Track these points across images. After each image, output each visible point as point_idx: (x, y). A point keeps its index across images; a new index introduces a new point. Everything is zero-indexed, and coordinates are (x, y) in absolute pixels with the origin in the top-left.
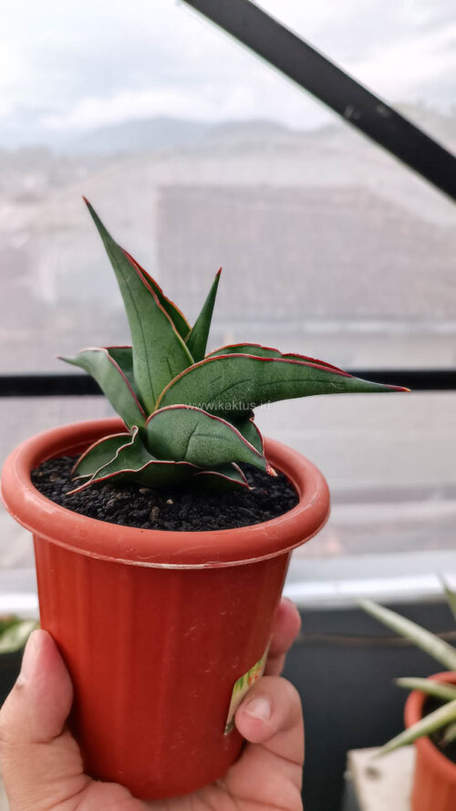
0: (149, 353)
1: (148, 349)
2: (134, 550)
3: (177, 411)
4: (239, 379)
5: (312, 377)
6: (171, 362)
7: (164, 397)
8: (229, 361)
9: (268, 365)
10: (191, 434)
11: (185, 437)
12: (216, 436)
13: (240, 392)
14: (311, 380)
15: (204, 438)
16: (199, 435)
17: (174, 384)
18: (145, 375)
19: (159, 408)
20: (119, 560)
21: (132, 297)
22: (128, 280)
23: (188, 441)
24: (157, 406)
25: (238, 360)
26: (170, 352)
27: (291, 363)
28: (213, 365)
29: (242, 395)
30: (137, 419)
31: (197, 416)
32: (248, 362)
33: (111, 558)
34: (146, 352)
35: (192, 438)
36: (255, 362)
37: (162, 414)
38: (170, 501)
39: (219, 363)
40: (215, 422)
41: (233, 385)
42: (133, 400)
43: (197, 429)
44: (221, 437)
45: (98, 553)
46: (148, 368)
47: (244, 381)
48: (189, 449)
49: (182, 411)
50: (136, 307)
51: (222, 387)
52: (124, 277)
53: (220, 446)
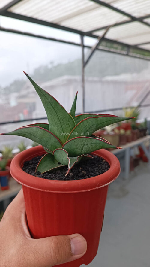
0: (62, 123)
1: (61, 122)
3: (76, 140)
5: (111, 119)
6: (70, 124)
7: (70, 136)
8: (88, 120)
9: (98, 118)
11: (81, 146)
12: (94, 143)
13: (92, 128)
15: (89, 145)
18: (61, 131)
19: (68, 140)
21: (52, 105)
22: (49, 100)
23: (83, 148)
25: (90, 119)
26: (69, 121)
31: (84, 139)
32: (93, 119)
33: (93, 189)
34: (60, 123)
35: (85, 146)
36: (95, 119)
37: (70, 142)
38: (81, 168)
39: (85, 121)
40: (91, 139)
41: (90, 127)
42: (57, 140)
43: (86, 143)
44: (96, 143)
46: (62, 128)
47: (93, 125)
48: (83, 150)
49: (78, 139)
50: (54, 108)
51: (88, 129)
52: (47, 99)
53: (96, 146)
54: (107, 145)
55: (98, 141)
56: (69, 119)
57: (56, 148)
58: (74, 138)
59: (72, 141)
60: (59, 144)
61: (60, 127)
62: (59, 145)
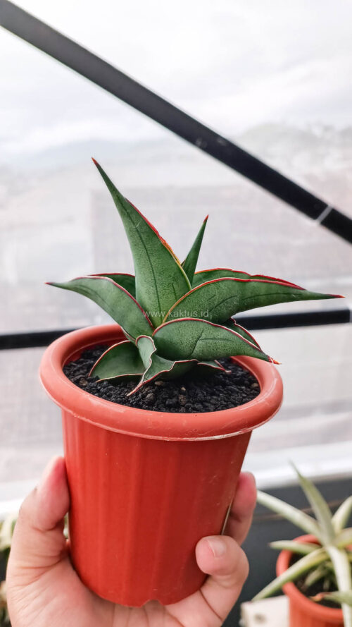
0: (157, 281)
1: (157, 277)
3: (184, 323)
4: (228, 296)
5: (279, 291)
6: (175, 286)
8: (220, 283)
9: (248, 284)
10: (198, 339)
11: (192, 341)
12: (221, 339)
13: (229, 305)
14: (279, 294)
15: (211, 341)
16: (205, 339)
17: (180, 303)
18: (154, 297)
19: (166, 321)
20: (185, 439)
21: (141, 238)
22: (137, 226)
23: (195, 344)
24: (164, 320)
25: (226, 282)
26: (174, 279)
27: (264, 282)
28: (209, 287)
29: (231, 307)
30: (146, 330)
31: (201, 326)
32: (234, 283)
34: (155, 279)
35: (200, 342)
36: (240, 283)
37: (170, 325)
38: (184, 389)
39: (213, 286)
40: (218, 329)
41: (224, 301)
42: (143, 317)
43: (203, 335)
44: (224, 339)
45: (168, 436)
46: (157, 292)
47: (231, 297)
48: (196, 349)
49: (189, 323)
50: (145, 246)
51: (216, 303)
52: (134, 224)
53: (225, 346)
54: (249, 348)
55: (231, 335)
56: (175, 273)
57: (141, 334)
58: (179, 319)
59: (176, 325)
60: (148, 326)
61: (152, 290)
62: (147, 328)
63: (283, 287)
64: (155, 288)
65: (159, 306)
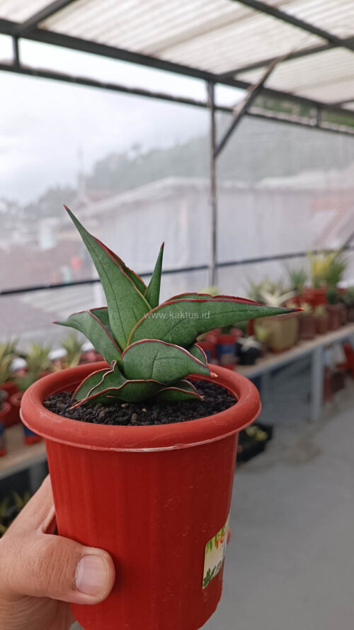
0: (119, 307)
1: (119, 303)
2: (122, 441)
3: (143, 345)
5: (235, 309)
6: (135, 310)
7: (133, 335)
8: (176, 305)
9: (203, 304)
10: (155, 359)
11: (150, 362)
12: (173, 358)
13: (186, 325)
14: (235, 311)
15: (164, 360)
16: (160, 359)
17: (139, 326)
18: (118, 322)
19: (130, 344)
20: (112, 449)
21: (104, 269)
22: (100, 258)
23: (153, 365)
24: (128, 344)
25: (182, 304)
26: (134, 304)
27: (220, 301)
28: (165, 308)
29: (188, 328)
30: (115, 355)
31: (157, 346)
32: (189, 304)
33: (106, 449)
34: (117, 305)
35: (156, 362)
36: (194, 303)
37: (132, 348)
38: (144, 410)
39: (169, 307)
40: (170, 347)
41: (180, 322)
42: (111, 342)
43: (159, 354)
44: (175, 358)
45: (97, 446)
46: (120, 317)
48: (154, 370)
49: (147, 344)
50: (107, 276)
51: (173, 324)
52: (97, 257)
53: (176, 364)
54: (195, 364)
55: (180, 353)
56: (135, 298)
58: (139, 341)
59: (137, 347)
62: (115, 352)
63: (238, 305)
64: (117, 314)
65: (123, 331)
